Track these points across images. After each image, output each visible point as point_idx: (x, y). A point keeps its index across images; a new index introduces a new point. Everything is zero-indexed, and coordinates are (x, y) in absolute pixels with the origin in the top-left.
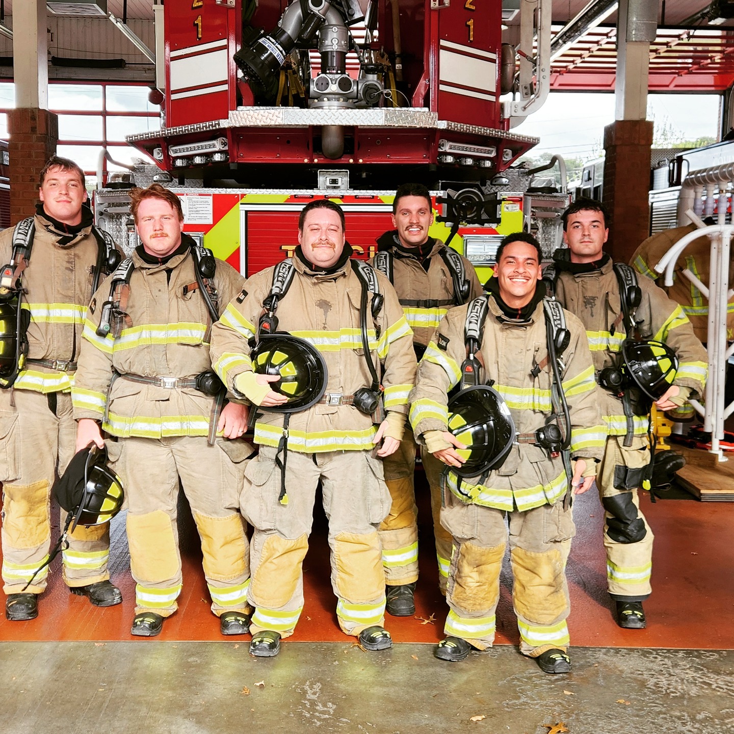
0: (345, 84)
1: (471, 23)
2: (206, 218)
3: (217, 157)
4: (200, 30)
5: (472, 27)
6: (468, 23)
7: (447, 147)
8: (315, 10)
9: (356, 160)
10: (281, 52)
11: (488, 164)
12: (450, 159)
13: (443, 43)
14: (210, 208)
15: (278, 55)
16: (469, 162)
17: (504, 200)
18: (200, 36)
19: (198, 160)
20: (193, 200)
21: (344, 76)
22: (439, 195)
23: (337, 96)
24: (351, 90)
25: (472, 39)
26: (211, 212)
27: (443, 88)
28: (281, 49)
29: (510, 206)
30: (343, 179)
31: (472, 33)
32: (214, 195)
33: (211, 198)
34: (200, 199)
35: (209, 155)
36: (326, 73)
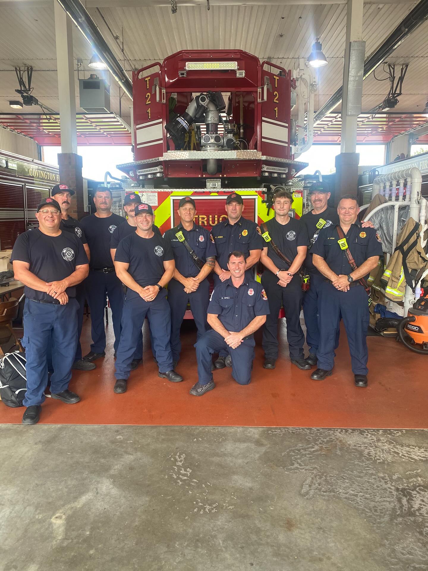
0: (217, 139)
1: (276, 109)
2: (155, 203)
3: (158, 175)
4: (150, 115)
5: (277, 111)
6: (275, 109)
7: (265, 168)
8: (202, 103)
9: (223, 175)
10: (187, 124)
11: (284, 176)
12: (267, 174)
13: (263, 118)
14: (157, 198)
15: (185, 125)
16: (276, 175)
17: (294, 192)
18: (150, 118)
19: (149, 176)
20: (149, 194)
21: (217, 135)
22: (263, 190)
23: (214, 145)
24: (221, 142)
25: (277, 117)
26: (157, 200)
27: (263, 140)
28: (187, 122)
29: (297, 195)
30: (218, 183)
31: (277, 114)
32: (158, 192)
33: (157, 193)
34: (152, 194)
35: (155, 174)
36: (208, 134)
